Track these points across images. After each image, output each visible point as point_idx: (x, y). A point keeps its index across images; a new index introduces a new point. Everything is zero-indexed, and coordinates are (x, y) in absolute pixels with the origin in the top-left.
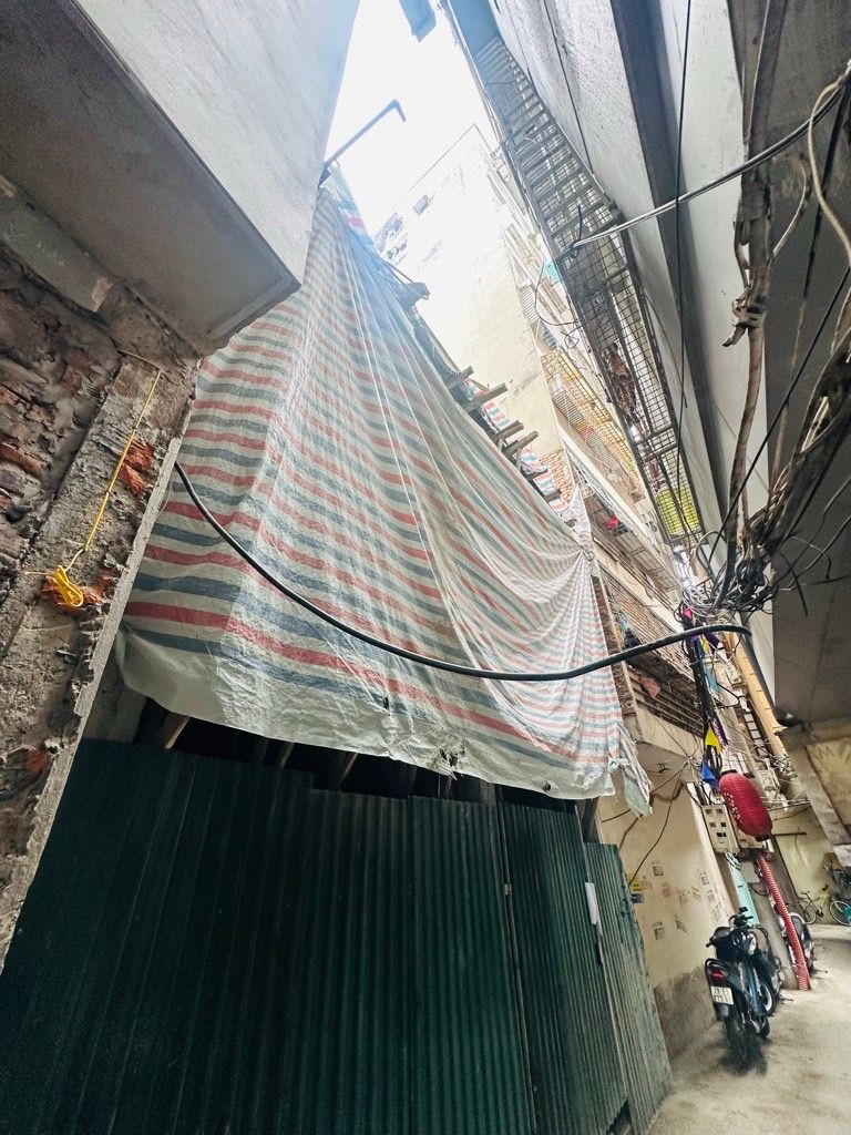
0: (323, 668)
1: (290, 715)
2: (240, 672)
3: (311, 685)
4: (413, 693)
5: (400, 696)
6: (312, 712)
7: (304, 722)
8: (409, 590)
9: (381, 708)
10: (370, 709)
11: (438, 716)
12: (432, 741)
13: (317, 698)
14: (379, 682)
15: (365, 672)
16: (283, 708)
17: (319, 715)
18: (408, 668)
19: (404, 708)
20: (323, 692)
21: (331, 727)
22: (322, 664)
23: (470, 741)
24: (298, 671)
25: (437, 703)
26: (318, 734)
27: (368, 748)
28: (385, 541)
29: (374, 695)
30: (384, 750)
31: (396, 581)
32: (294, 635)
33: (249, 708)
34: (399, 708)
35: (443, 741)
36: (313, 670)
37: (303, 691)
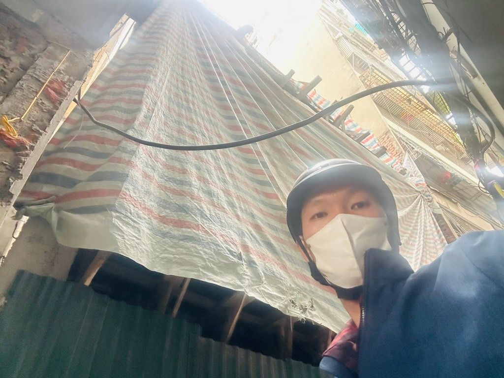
0: (189, 230)
1: (166, 258)
2: (130, 225)
3: (182, 240)
4: (263, 257)
5: (251, 255)
6: (182, 256)
7: (177, 263)
8: (254, 194)
9: (236, 260)
10: (226, 258)
11: (286, 276)
12: (282, 292)
13: (185, 248)
14: (233, 244)
15: (222, 235)
16: (161, 253)
17: (187, 258)
18: (257, 241)
19: (256, 264)
20: (189, 244)
21: (197, 266)
22: (189, 228)
23: (318, 300)
24: (171, 232)
25: (284, 267)
26: (186, 270)
27: (227, 283)
28: (232, 163)
29: (230, 251)
30: (241, 287)
31: (243, 187)
32: (168, 211)
33: (136, 247)
34: (251, 263)
35: (292, 295)
36: (182, 231)
37: (175, 244)
